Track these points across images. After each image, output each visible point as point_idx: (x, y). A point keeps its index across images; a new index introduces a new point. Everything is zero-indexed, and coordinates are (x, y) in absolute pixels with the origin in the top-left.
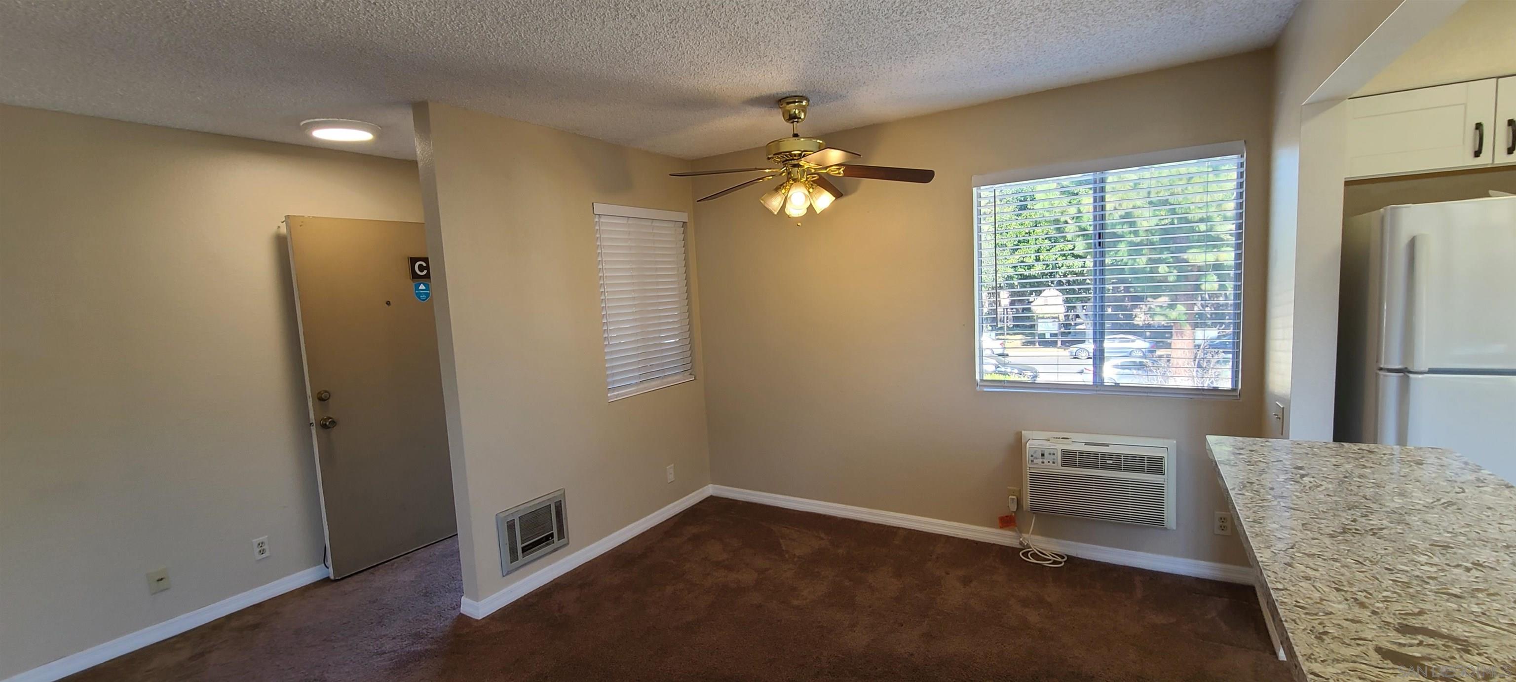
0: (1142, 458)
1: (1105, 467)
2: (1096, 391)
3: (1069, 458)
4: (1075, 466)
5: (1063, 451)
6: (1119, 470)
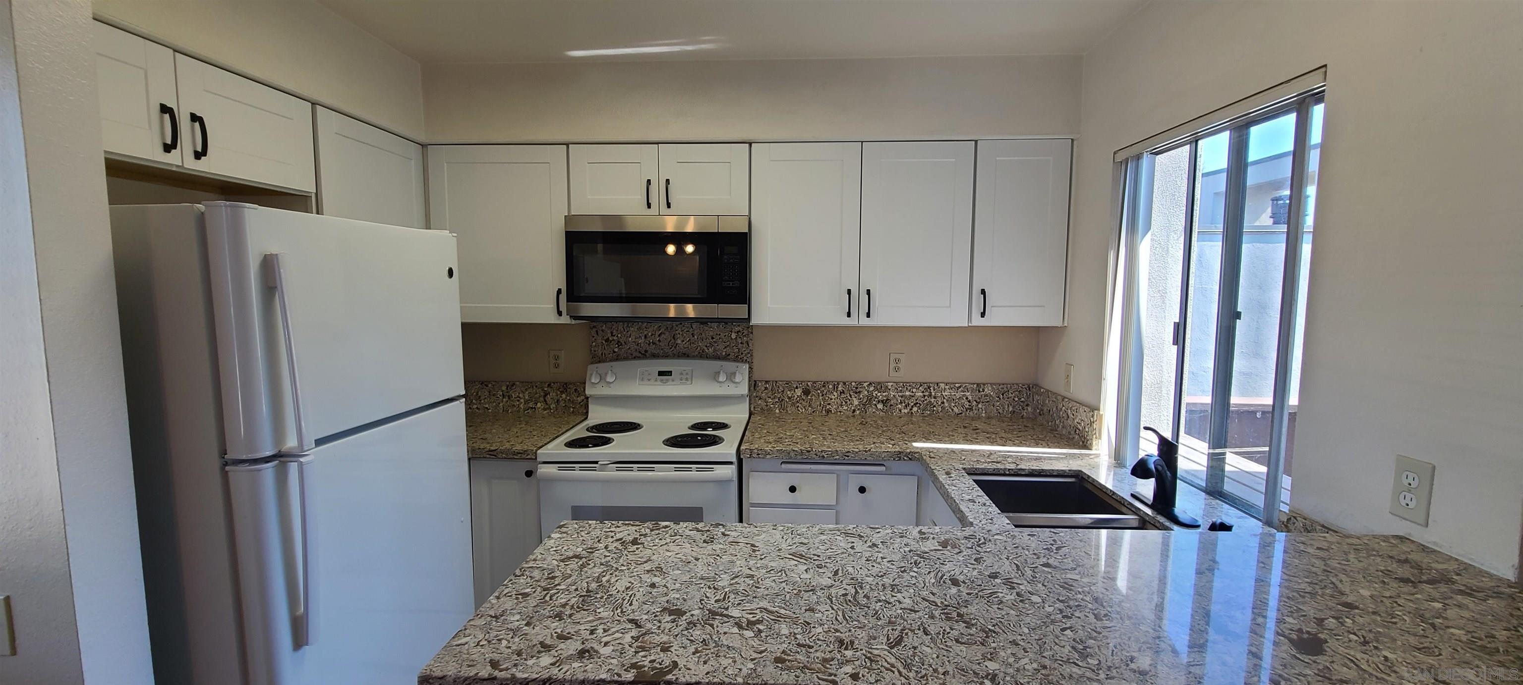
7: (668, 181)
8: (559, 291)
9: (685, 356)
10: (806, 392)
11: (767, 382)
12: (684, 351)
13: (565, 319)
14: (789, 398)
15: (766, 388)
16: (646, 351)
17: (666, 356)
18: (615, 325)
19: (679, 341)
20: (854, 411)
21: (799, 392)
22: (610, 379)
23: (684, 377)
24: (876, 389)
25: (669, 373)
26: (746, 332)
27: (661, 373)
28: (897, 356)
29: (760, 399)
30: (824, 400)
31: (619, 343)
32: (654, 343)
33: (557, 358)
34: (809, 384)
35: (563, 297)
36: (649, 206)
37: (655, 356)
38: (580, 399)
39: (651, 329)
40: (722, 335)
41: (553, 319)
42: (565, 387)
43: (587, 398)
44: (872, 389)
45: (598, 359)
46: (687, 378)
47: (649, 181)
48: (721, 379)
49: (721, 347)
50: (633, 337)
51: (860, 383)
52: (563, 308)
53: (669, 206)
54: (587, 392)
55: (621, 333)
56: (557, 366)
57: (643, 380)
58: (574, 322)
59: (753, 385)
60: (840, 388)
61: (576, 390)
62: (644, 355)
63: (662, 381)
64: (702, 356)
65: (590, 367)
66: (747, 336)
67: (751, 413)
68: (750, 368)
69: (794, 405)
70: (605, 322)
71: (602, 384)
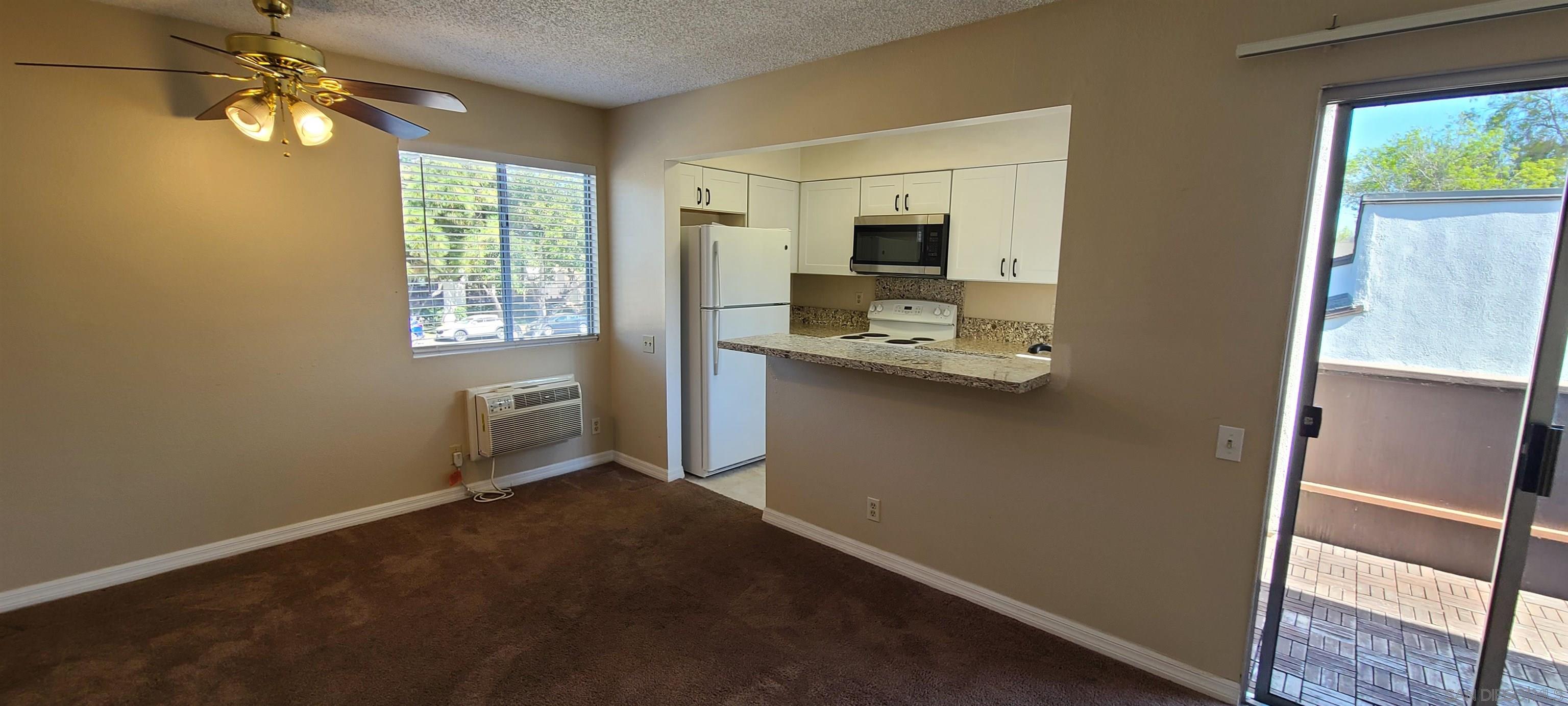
0: (565, 389)
1: (546, 401)
2: (516, 345)
3: (520, 401)
4: (525, 406)
5: (515, 397)
6: (554, 401)
8: (851, 258)
9: (925, 299)
10: (994, 327)
11: (970, 319)
12: (925, 296)
13: (854, 274)
14: (983, 330)
15: (969, 323)
16: (904, 295)
17: (914, 298)
18: (889, 279)
19: (922, 290)
20: (1024, 342)
21: (989, 326)
22: (880, 309)
23: (918, 311)
24: (1039, 328)
25: (910, 308)
26: (960, 286)
27: (906, 308)
29: (966, 329)
30: (1005, 333)
31: (890, 289)
32: (908, 291)
33: (859, 297)
34: (996, 321)
35: (853, 261)
36: (897, 210)
37: (908, 298)
38: (866, 322)
39: (907, 282)
40: (946, 287)
41: (848, 273)
42: (859, 312)
43: (869, 321)
44: (1037, 327)
45: (878, 298)
47: (898, 196)
48: (936, 313)
49: (945, 294)
50: (898, 286)
51: (1029, 323)
52: (852, 267)
53: (907, 209)
54: (868, 316)
55: (891, 284)
56: (859, 302)
57: (895, 311)
59: (960, 319)
60: (1015, 326)
61: (864, 316)
62: (900, 297)
63: (905, 312)
64: (934, 299)
65: (873, 302)
66: (960, 288)
67: (958, 336)
68: (960, 310)
69: (985, 334)
70: (884, 277)
71: (875, 312)
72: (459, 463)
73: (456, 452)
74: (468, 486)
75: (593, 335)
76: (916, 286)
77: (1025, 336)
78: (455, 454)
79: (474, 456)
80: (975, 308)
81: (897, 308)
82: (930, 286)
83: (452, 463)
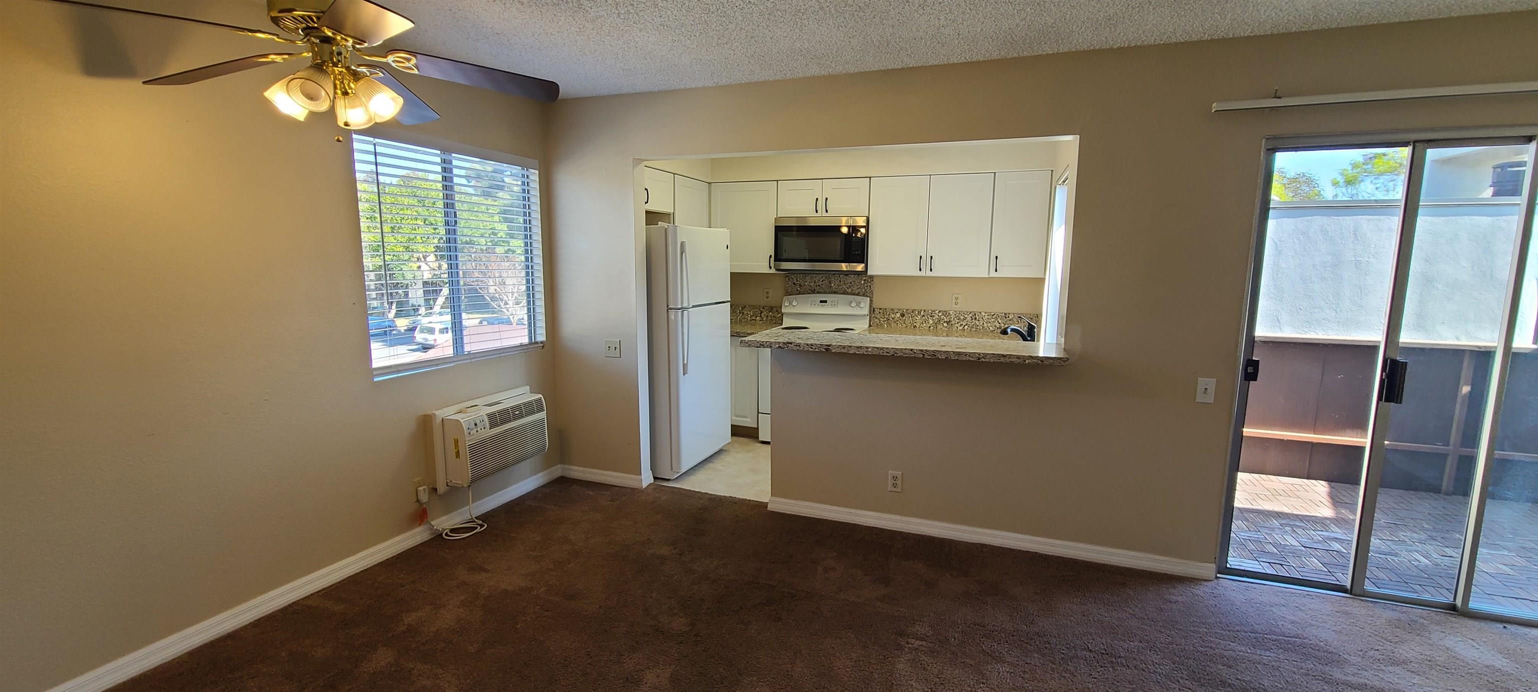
0: (530, 403)
1: (515, 418)
2: (471, 359)
3: (495, 420)
4: (499, 425)
5: (487, 415)
6: (523, 417)
7: (827, 199)
8: (771, 256)
9: (835, 293)
10: (903, 315)
11: (880, 309)
12: (835, 290)
13: (773, 271)
14: (893, 318)
15: (880, 312)
16: (816, 290)
17: (826, 293)
18: (799, 275)
19: (832, 285)
20: (930, 327)
21: (898, 315)
22: (794, 303)
23: (834, 303)
24: (943, 314)
25: (826, 302)
26: (869, 280)
27: (821, 302)
28: (957, 296)
29: (876, 318)
30: (913, 320)
31: (800, 285)
32: (819, 286)
33: (767, 293)
34: (904, 310)
35: (773, 259)
36: (817, 211)
37: (818, 293)
38: (779, 316)
39: (817, 278)
40: (856, 282)
41: (767, 271)
42: (771, 309)
43: (782, 315)
44: (941, 314)
45: (789, 294)
46: (834, 304)
47: (817, 199)
48: (852, 305)
49: (855, 288)
50: (808, 282)
51: (934, 311)
52: (772, 265)
53: (827, 211)
54: (783, 311)
55: (802, 279)
56: (767, 297)
57: (811, 305)
58: (777, 272)
59: (872, 310)
60: (922, 314)
61: (777, 311)
62: (813, 292)
63: (821, 305)
64: (845, 293)
65: (785, 297)
66: (870, 282)
67: (870, 326)
68: (871, 301)
69: (895, 322)
70: (794, 274)
71: (791, 306)
72: (424, 498)
73: (420, 486)
74: (433, 523)
75: (536, 343)
76: (826, 282)
77: (931, 322)
78: (420, 488)
79: (442, 488)
80: (884, 300)
81: (812, 301)
82: (840, 281)
83: (415, 500)
